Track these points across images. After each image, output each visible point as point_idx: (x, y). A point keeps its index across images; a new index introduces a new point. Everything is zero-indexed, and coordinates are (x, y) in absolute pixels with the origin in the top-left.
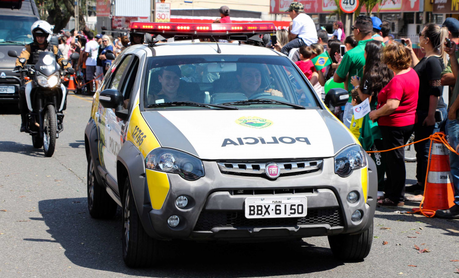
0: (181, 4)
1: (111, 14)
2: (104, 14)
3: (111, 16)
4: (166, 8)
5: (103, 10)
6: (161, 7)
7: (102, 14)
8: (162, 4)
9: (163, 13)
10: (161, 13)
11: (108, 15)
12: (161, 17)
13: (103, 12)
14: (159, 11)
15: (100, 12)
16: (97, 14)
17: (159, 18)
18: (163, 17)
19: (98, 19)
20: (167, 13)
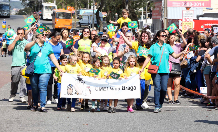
0: (204, 10)
1: (162, 17)
2: (157, 17)
3: (162, 19)
4: (190, 14)
5: (157, 14)
6: (187, 13)
7: (156, 17)
8: (187, 11)
9: (188, 17)
10: (186, 18)
11: (160, 18)
12: (186, 21)
13: (156, 16)
14: (185, 16)
15: (155, 16)
16: (153, 17)
17: (185, 21)
18: (188, 20)
19: (153, 20)
20: (191, 17)
